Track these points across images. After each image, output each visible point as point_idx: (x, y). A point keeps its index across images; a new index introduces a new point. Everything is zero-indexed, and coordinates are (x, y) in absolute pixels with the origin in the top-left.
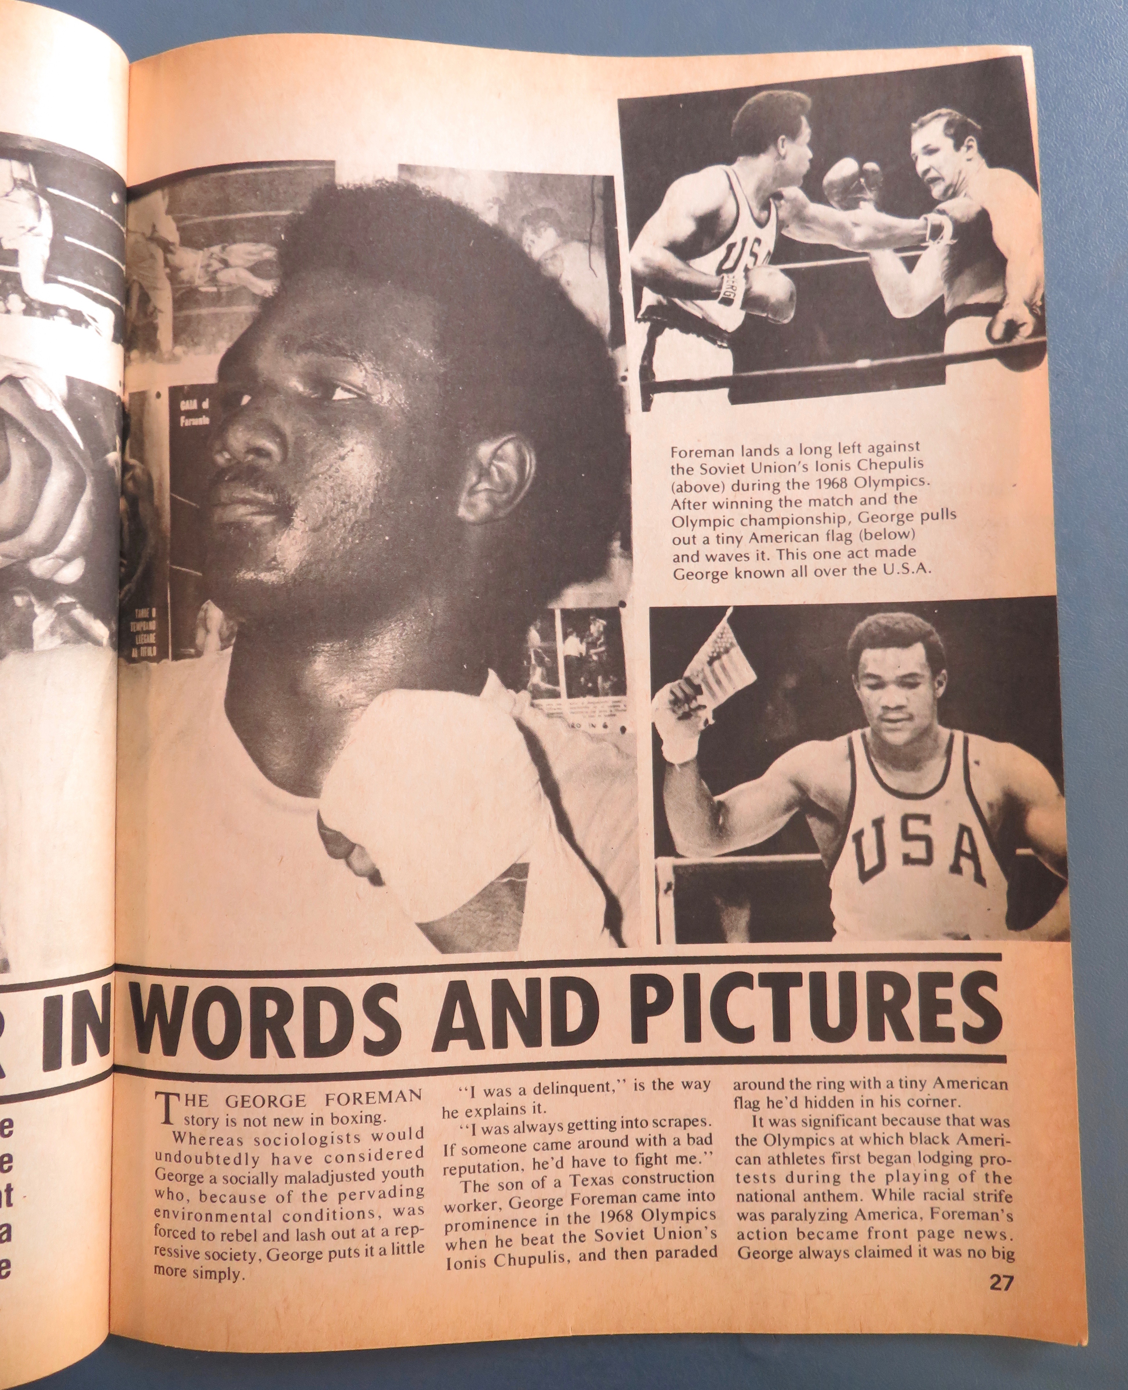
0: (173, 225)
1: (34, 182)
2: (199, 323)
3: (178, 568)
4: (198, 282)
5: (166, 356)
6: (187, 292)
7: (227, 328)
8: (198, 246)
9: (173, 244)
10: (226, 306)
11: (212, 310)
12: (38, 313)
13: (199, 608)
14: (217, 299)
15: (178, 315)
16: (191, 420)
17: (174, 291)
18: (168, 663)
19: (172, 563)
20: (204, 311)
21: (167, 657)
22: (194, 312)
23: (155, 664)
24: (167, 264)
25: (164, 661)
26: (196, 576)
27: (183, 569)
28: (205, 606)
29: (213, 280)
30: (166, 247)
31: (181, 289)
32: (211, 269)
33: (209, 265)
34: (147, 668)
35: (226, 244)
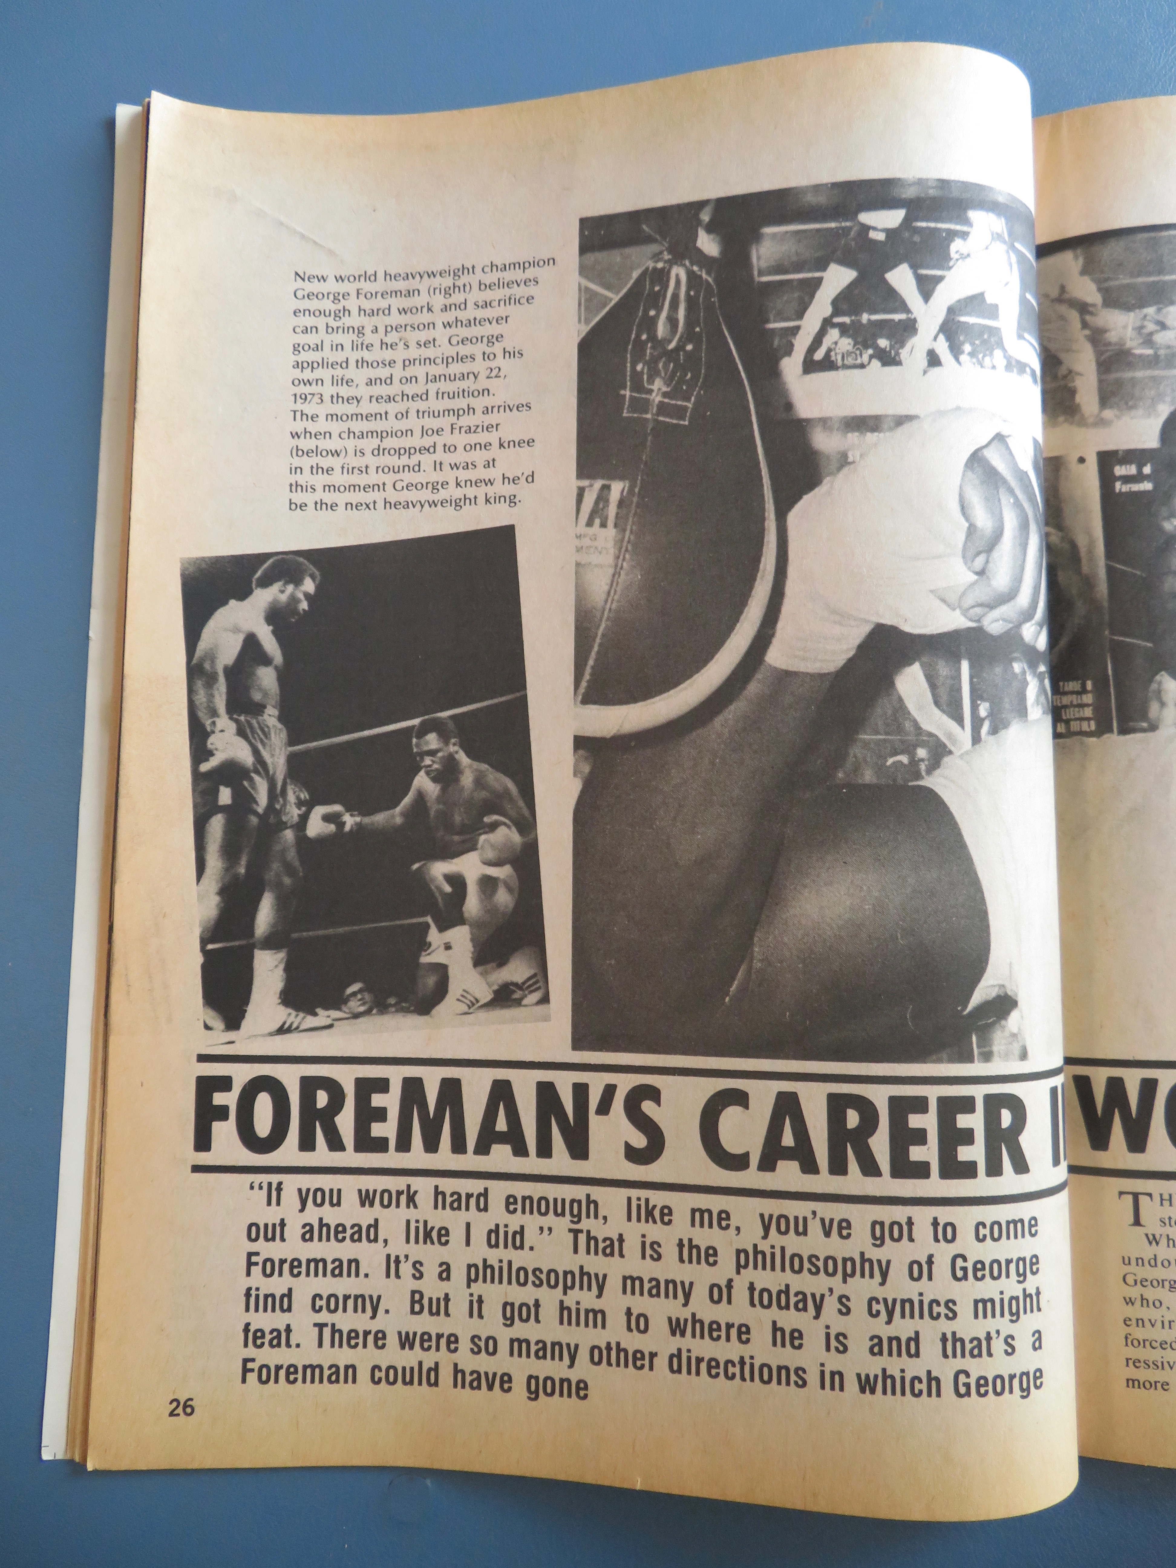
0: (1092, 287)
1: (1007, 238)
2: (1133, 386)
3: (1121, 638)
4: (1129, 344)
5: (1091, 420)
6: (1117, 354)
7: (1169, 391)
8: (1128, 308)
9: (1094, 305)
10: (1165, 369)
11: (1149, 373)
12: (1015, 370)
13: (1151, 680)
14: (1154, 361)
15: (1104, 377)
16: (1129, 486)
17: (1098, 353)
18: (1113, 739)
19: (1113, 633)
20: (1139, 374)
21: (1110, 730)
22: (1128, 375)
23: (1094, 739)
24: (1085, 325)
25: (1106, 736)
26: (1145, 647)
27: (1128, 640)
28: (1158, 678)
29: (1148, 341)
30: (1083, 308)
31: (1107, 351)
32: (1145, 331)
33: (1141, 327)
34: (1082, 743)
35: (1161, 306)
